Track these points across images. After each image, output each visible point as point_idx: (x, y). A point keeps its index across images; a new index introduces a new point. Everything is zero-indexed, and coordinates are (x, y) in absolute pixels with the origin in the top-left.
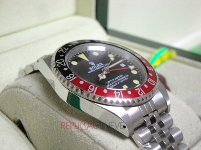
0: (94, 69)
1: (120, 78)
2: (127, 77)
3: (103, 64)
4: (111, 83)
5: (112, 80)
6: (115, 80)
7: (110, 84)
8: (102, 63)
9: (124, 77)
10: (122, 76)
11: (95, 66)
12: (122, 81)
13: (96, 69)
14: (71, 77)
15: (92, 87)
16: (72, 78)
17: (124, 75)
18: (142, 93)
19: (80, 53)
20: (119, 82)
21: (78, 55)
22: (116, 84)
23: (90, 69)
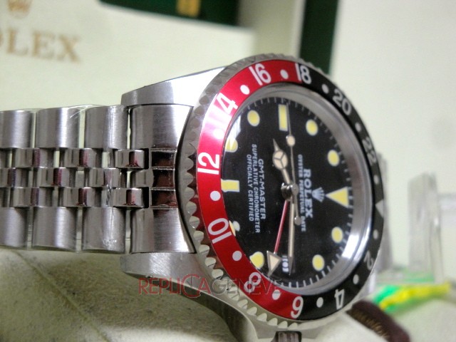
0: (303, 179)
1: (260, 207)
2: (254, 221)
3: (307, 215)
4: (258, 168)
5: (263, 180)
6: (259, 186)
7: (255, 162)
8: (309, 217)
9: (257, 219)
10: (264, 217)
11: (310, 191)
12: (251, 200)
13: (302, 182)
14: (304, 74)
15: (265, 76)
16: (301, 73)
17: (262, 221)
18: (204, 164)
19: (351, 202)
20: (252, 189)
21: (351, 193)
22: (250, 174)
23: (308, 173)
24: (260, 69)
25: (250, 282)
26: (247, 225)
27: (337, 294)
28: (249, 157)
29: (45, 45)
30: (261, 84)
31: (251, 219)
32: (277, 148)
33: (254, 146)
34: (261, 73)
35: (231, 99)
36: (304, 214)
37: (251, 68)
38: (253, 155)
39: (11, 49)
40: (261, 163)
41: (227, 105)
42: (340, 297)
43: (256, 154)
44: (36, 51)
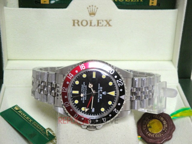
0: (100, 89)
1: (85, 97)
4: (85, 88)
5: (86, 90)
6: (85, 92)
7: (84, 86)
8: (101, 99)
9: (84, 99)
10: (86, 99)
13: (99, 90)
15: (84, 67)
17: (85, 100)
19: (116, 95)
20: (83, 93)
21: (116, 92)
22: (82, 89)
23: (101, 88)
24: (83, 65)
25: (75, 116)
26: (80, 101)
27: (103, 119)
28: (82, 85)
29: (101, 23)
30: (82, 69)
31: (82, 100)
32: (90, 83)
33: (84, 83)
34: (82, 67)
35: (72, 74)
36: (99, 98)
37: (80, 66)
38: (83, 85)
39: (91, 25)
40: (86, 86)
41: (71, 76)
42: (104, 120)
43: (84, 84)
44: (98, 25)
